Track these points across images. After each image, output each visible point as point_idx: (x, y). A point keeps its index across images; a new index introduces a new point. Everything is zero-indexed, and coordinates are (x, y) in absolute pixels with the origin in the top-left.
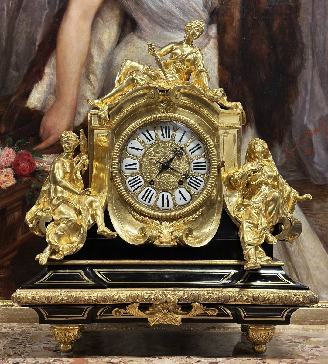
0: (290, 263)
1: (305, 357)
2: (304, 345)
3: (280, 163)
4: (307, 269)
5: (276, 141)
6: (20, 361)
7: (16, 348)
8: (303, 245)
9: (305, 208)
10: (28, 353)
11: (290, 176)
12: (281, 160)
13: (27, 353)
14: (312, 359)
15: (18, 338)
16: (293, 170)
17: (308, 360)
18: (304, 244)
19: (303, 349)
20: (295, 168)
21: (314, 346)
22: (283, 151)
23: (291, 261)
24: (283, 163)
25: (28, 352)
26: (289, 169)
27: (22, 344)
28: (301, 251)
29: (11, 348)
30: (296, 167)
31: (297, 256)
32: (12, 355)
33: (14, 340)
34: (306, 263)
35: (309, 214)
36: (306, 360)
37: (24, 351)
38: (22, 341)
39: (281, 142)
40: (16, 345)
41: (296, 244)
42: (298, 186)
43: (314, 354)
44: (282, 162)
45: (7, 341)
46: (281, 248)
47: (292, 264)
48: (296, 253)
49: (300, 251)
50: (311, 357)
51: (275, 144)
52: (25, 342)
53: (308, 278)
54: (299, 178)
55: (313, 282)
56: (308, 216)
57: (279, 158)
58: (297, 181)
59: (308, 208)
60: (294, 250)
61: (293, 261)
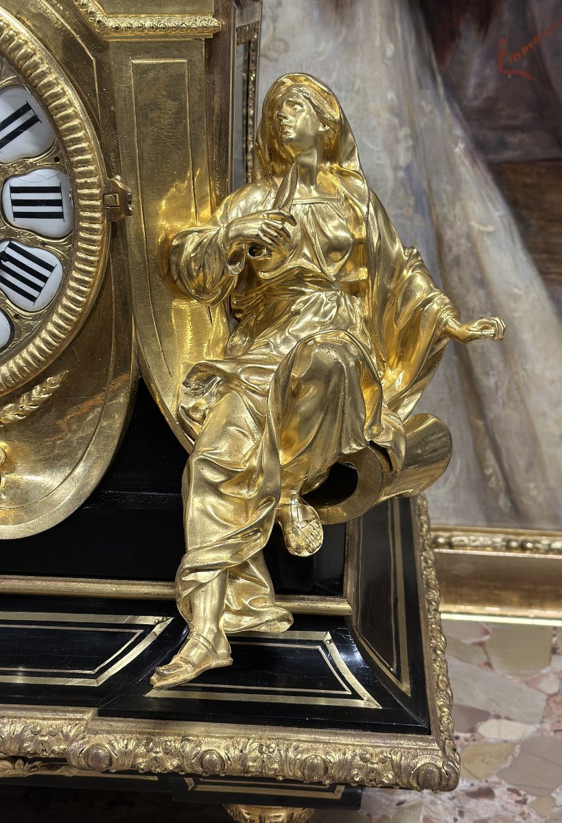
0: (480, 423)
3: (476, 98)
4: (532, 440)
5: (468, 16)
8: (525, 369)
9: (544, 256)
11: (503, 145)
12: (481, 86)
16: (518, 122)
18: (529, 367)
20: (525, 116)
22: (491, 55)
23: (481, 413)
24: (488, 99)
26: (504, 122)
28: (518, 389)
30: (530, 115)
31: (504, 403)
34: (531, 423)
35: (556, 273)
39: (484, 22)
41: (506, 366)
42: (528, 181)
44: (485, 95)
46: (457, 380)
47: (486, 425)
48: (500, 393)
49: (514, 387)
51: (462, 27)
53: (530, 466)
54: (538, 152)
55: (545, 479)
56: (553, 280)
57: (472, 82)
58: (531, 163)
59: (556, 257)
60: (496, 383)
61: (491, 415)
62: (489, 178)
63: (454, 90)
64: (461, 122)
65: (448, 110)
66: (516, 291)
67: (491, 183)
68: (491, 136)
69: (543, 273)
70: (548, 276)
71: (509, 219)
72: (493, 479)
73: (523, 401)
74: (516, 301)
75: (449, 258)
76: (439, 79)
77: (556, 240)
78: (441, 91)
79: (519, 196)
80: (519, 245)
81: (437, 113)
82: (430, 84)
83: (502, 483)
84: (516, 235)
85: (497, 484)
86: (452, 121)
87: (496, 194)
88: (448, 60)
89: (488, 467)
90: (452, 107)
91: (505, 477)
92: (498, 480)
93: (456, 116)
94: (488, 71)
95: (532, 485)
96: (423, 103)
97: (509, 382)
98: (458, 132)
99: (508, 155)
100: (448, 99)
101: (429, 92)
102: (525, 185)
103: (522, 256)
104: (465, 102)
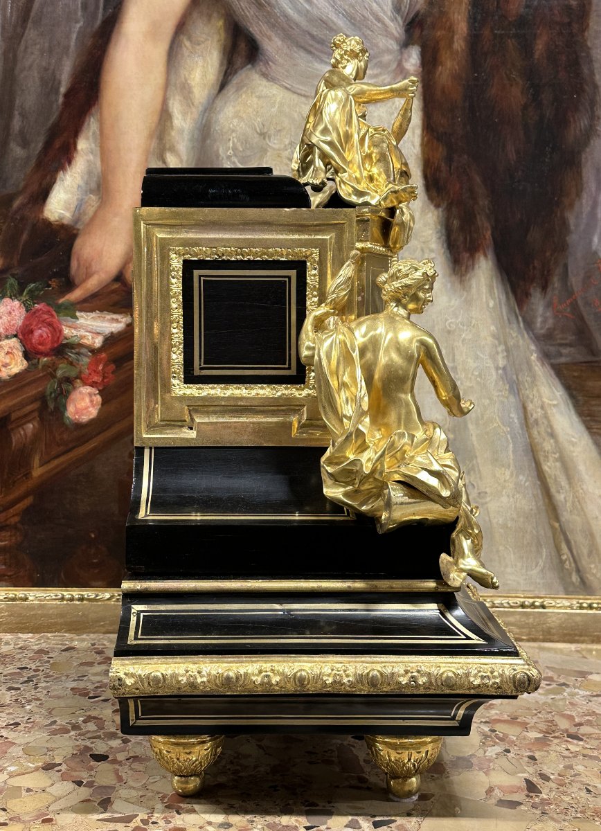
0: (557, 525)
1: (574, 719)
2: (577, 690)
3: (541, 328)
4: (591, 535)
5: (535, 285)
6: (22, 719)
7: (19, 689)
8: (582, 489)
9: (588, 418)
10: (40, 702)
11: (561, 355)
12: (544, 322)
13: (38, 702)
14: (589, 723)
15: (27, 668)
16: (568, 341)
17: (580, 724)
18: (584, 487)
19: (572, 701)
20: (571, 338)
21: (595, 694)
22: (549, 305)
23: (557, 519)
24: (548, 329)
25: (41, 700)
26: (559, 341)
27: (32, 681)
28: (579, 501)
29: (10, 689)
30: (574, 337)
31: (571, 511)
32: (8, 706)
33: (19, 670)
34: (588, 523)
35: (597, 428)
36: (575, 725)
37: (33, 697)
38: (34, 673)
39: (544, 288)
40: (21, 684)
41: (570, 487)
42: (576, 374)
43: (595, 710)
44: (547, 327)
45: (5, 673)
46: (540, 496)
47: (560, 526)
48: (568, 505)
49: (576, 500)
50: (587, 718)
51: (532, 291)
52: (39, 675)
53: (590, 554)
54: (580, 358)
55: (600, 561)
56: (595, 433)
57: (539, 320)
58: (575, 364)
59: (596, 418)
60: (565, 498)
61: (563, 519)
62: (552, 372)
63: (529, 325)
64: (534, 342)
65: (526, 335)
66: (573, 439)
67: (554, 376)
68: (552, 349)
69: (589, 428)
70: (592, 431)
71: (566, 396)
72: (567, 562)
73: (583, 510)
74: (573, 446)
75: (531, 420)
76: (520, 319)
77: (595, 408)
78: (522, 325)
79: (571, 383)
80: (573, 412)
81: (519, 336)
82: (515, 322)
83: (573, 565)
84: (571, 406)
85: (570, 566)
86: (529, 341)
87: (557, 382)
88: (525, 309)
89: (563, 554)
90: (528, 333)
91: (575, 561)
92: (570, 563)
93: (531, 338)
94: (548, 314)
95: (593, 566)
96: (512, 332)
97: (573, 497)
98: (533, 347)
99: (563, 360)
100: (526, 329)
101: (515, 326)
102: (574, 377)
103: (575, 418)
104: (535, 331)
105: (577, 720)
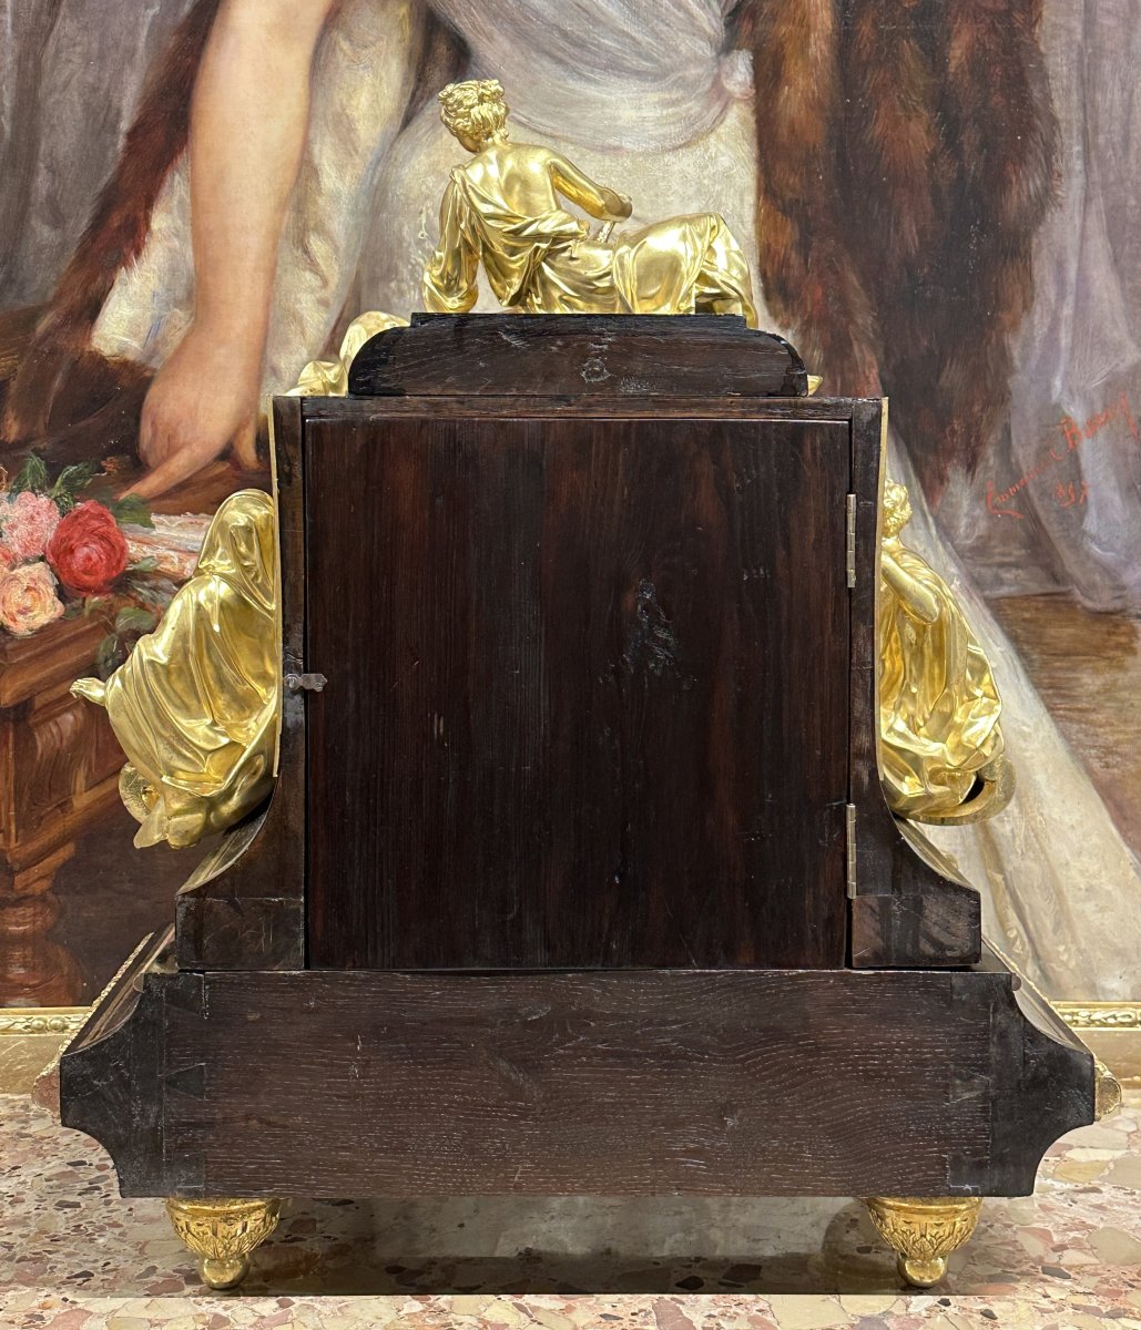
0: (999, 878)
1: (1051, 1237)
2: (1049, 1181)
3: (967, 537)
4: (1057, 894)
6: (95, 1265)
7: (77, 1205)
8: (1042, 814)
9: (1050, 692)
10: (120, 1230)
11: (1000, 582)
12: (972, 525)
13: (117, 1231)
14: (1077, 1245)
15: (83, 1163)
16: (1012, 559)
17: (1062, 1248)
18: (1045, 811)
19: (1044, 1201)
20: (1018, 553)
21: (1081, 1187)
22: (980, 496)
23: (1001, 870)
24: (980, 537)
25: (120, 1226)
26: (998, 559)
27: (98, 1189)
28: (1036, 836)
29: (62, 1205)
30: (1023, 551)
31: (1023, 853)
32: (64, 1239)
33: (70, 1168)
34: (1053, 873)
35: (1065, 709)
36: (1055, 1250)
37: (106, 1221)
38: (98, 1174)
39: (971, 466)
40: (80, 1194)
41: (1021, 812)
42: (1027, 615)
43: (1084, 1219)
44: (976, 534)
45: (47, 1174)
47: (1005, 879)
48: (1018, 842)
49: (1032, 834)
50: (1072, 1234)
51: (950, 472)
52: (108, 1177)
53: (1057, 926)
54: (1034, 588)
55: (1075, 940)
56: (1061, 716)
57: (964, 522)
58: (1027, 598)
59: (1063, 692)
60: (1012, 831)
61: (1009, 868)
62: (987, 613)
63: (946, 531)
64: (954, 560)
65: (940, 548)
66: (1024, 728)
67: (990, 619)
68: (987, 573)
69: (1051, 709)
70: (1056, 712)
71: (1011, 654)
72: (1018, 943)
73: (1043, 850)
74: (1025, 740)
76: (930, 520)
77: (1060, 674)
78: (933, 531)
79: (1019, 631)
80: (1023, 681)
81: (930, 551)
82: (922, 525)
83: (1028, 947)
84: (1020, 670)
85: (1023, 949)
86: (945, 558)
87: (996, 629)
88: (938, 503)
89: (1011, 928)
90: (944, 546)
91: (1031, 940)
92: (1023, 943)
93: (950, 554)
94: (978, 512)
95: (1061, 948)
96: (916, 543)
97: (1026, 828)
98: (953, 570)
99: (1004, 591)
100: (940, 538)
101: (921, 532)
102: (1025, 620)
103: (1027, 692)
104: (957, 542)
105: (1056, 1239)
